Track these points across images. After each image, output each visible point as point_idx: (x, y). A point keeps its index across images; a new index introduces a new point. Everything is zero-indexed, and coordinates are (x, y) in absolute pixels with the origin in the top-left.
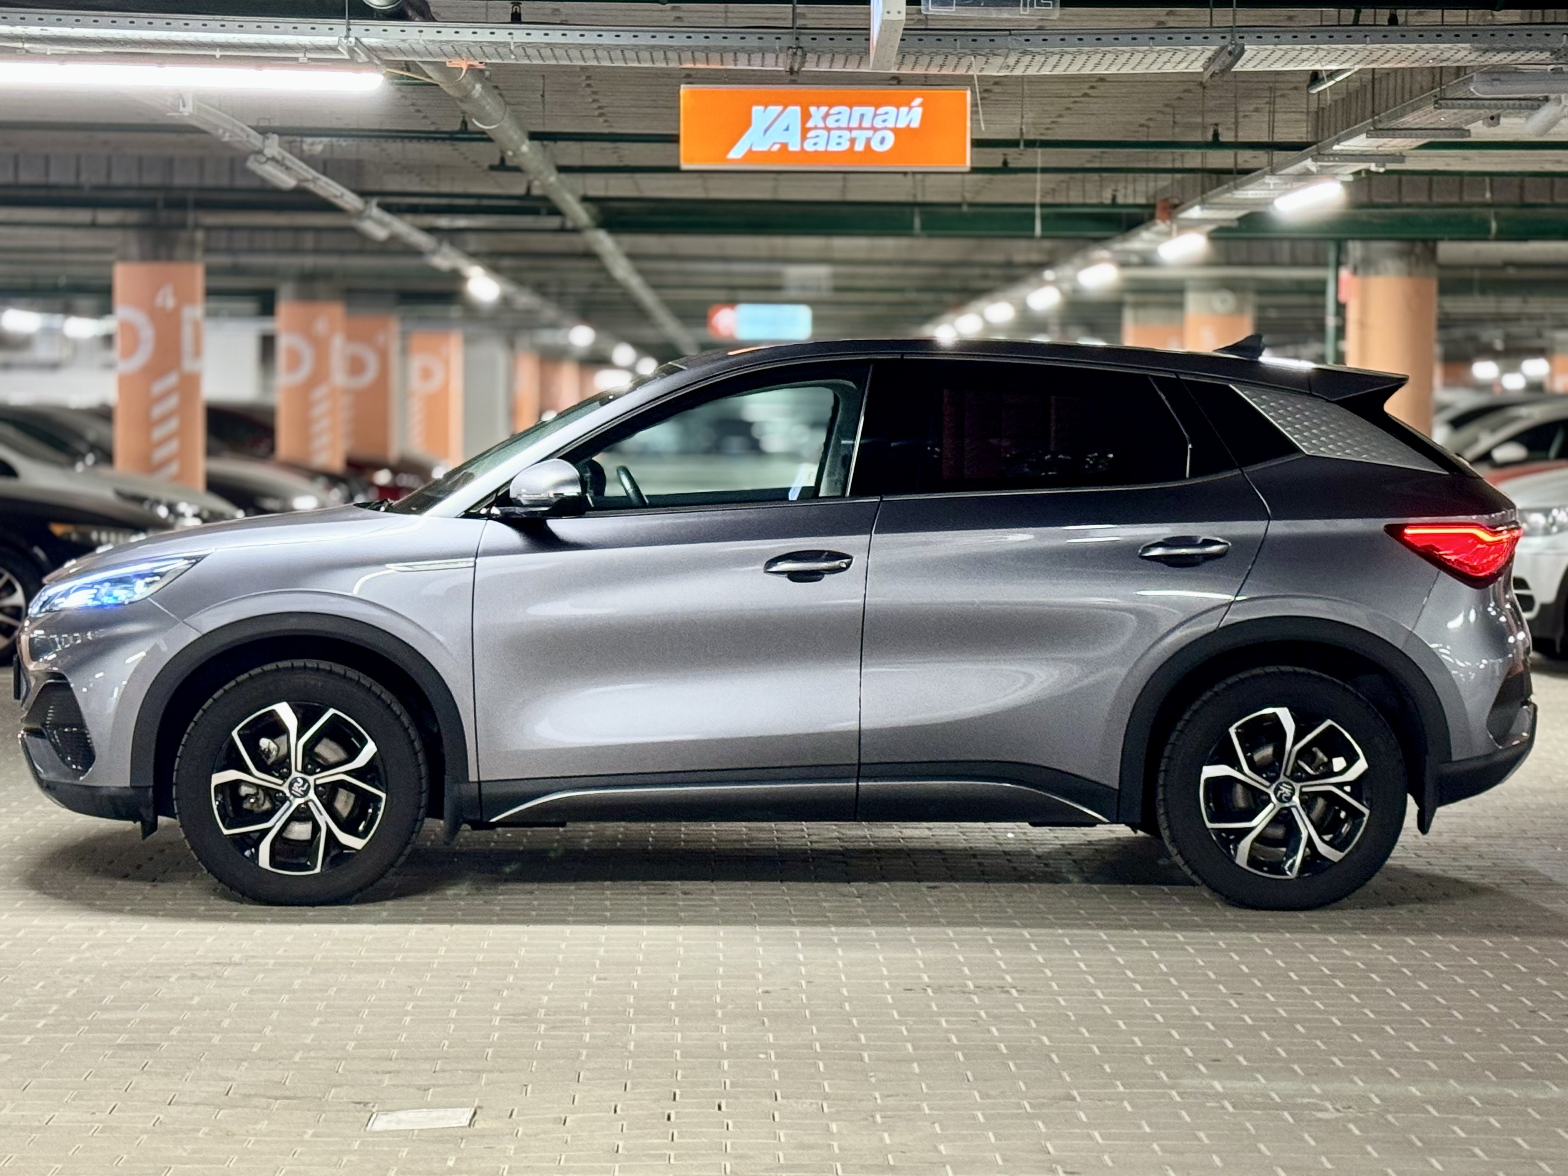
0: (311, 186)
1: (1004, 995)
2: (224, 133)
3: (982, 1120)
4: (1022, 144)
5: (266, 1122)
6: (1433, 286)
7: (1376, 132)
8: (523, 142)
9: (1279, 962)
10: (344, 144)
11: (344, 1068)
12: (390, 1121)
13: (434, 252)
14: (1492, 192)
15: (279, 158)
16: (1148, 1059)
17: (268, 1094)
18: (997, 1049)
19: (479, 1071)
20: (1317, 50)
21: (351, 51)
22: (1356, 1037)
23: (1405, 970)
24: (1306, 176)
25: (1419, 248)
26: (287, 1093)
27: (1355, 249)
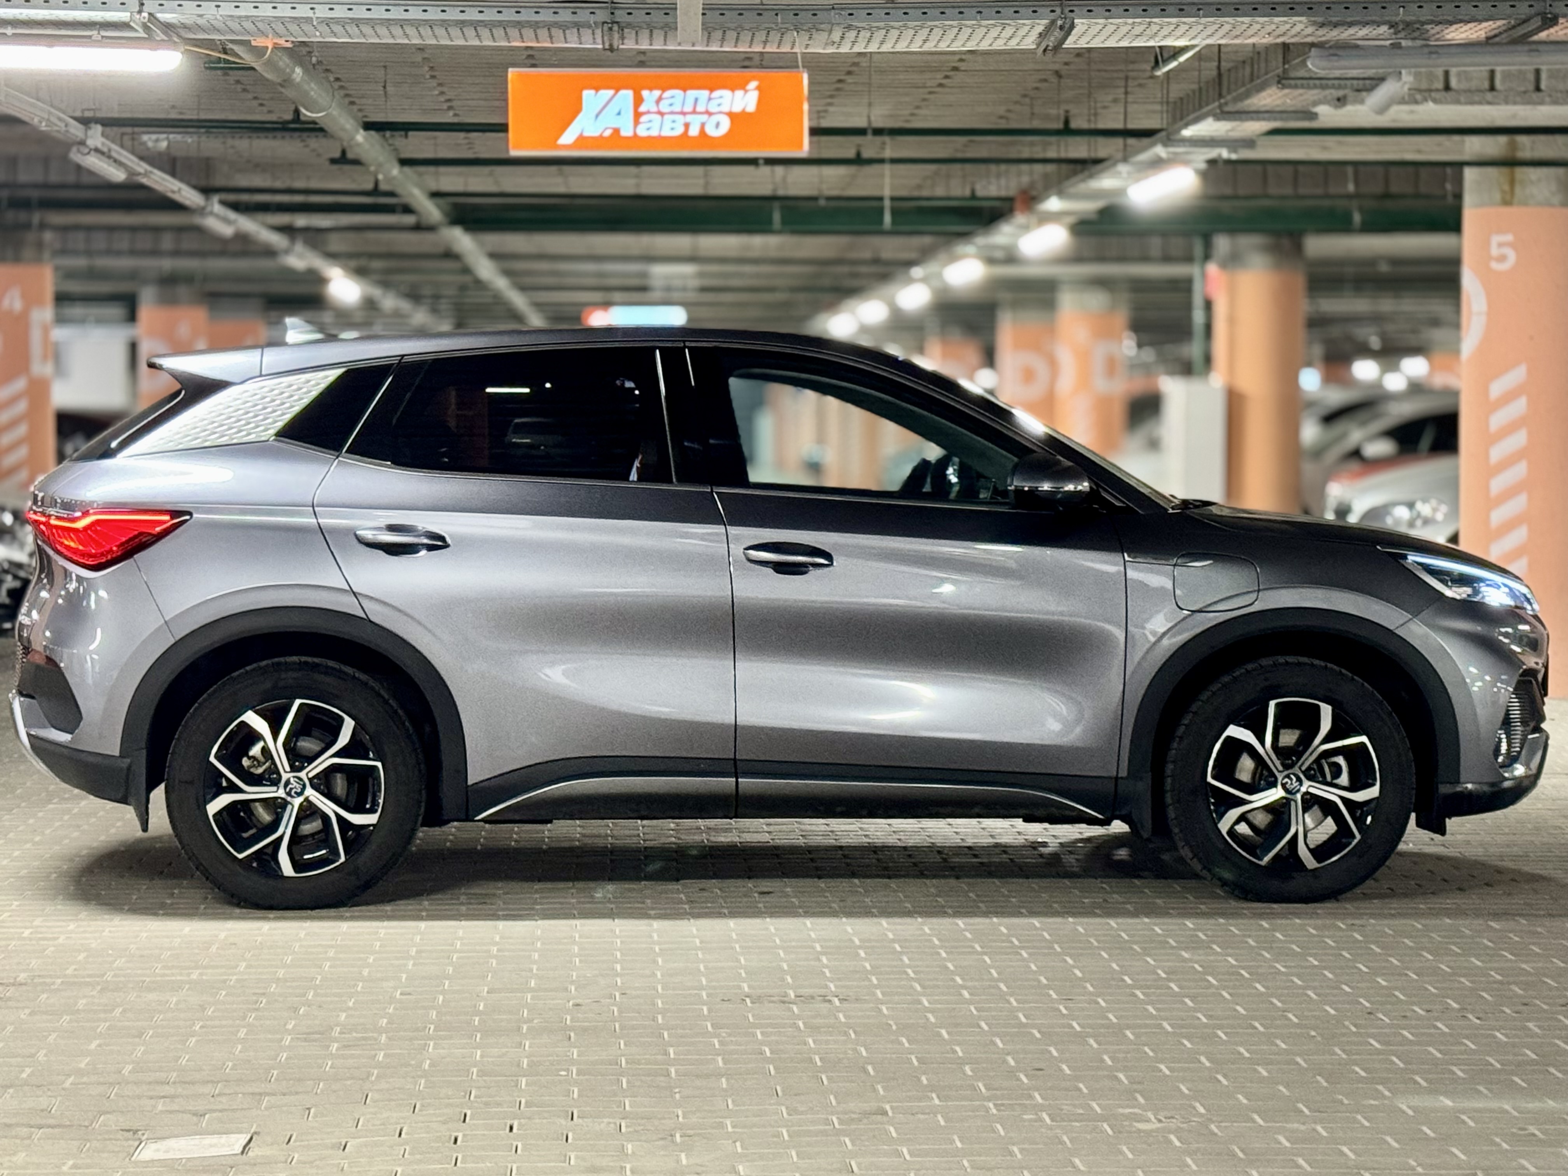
0: (144, 181)
1: (827, 1005)
2: (41, 122)
3: (786, 1137)
4: (870, 132)
5: (24, 1154)
6: (1300, 281)
7: (1223, 115)
8: (357, 132)
9: (1114, 966)
10: (190, 140)
11: (116, 1094)
12: (158, 1150)
13: (287, 252)
14: (1357, 183)
15: (105, 150)
16: (968, 1069)
17: (32, 1123)
18: (811, 1060)
19: (260, 1094)
20: (1150, 24)
21: (145, 27)
22: (1186, 1042)
23: (1243, 972)
24: (1158, 164)
25: (1286, 242)
26: (52, 1121)
27: (1222, 243)
